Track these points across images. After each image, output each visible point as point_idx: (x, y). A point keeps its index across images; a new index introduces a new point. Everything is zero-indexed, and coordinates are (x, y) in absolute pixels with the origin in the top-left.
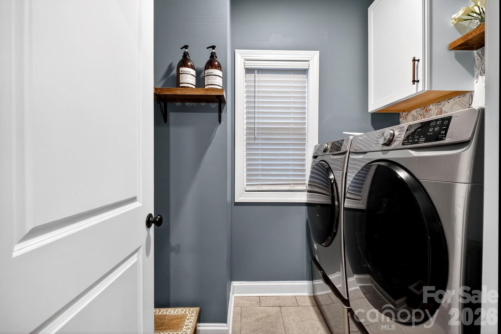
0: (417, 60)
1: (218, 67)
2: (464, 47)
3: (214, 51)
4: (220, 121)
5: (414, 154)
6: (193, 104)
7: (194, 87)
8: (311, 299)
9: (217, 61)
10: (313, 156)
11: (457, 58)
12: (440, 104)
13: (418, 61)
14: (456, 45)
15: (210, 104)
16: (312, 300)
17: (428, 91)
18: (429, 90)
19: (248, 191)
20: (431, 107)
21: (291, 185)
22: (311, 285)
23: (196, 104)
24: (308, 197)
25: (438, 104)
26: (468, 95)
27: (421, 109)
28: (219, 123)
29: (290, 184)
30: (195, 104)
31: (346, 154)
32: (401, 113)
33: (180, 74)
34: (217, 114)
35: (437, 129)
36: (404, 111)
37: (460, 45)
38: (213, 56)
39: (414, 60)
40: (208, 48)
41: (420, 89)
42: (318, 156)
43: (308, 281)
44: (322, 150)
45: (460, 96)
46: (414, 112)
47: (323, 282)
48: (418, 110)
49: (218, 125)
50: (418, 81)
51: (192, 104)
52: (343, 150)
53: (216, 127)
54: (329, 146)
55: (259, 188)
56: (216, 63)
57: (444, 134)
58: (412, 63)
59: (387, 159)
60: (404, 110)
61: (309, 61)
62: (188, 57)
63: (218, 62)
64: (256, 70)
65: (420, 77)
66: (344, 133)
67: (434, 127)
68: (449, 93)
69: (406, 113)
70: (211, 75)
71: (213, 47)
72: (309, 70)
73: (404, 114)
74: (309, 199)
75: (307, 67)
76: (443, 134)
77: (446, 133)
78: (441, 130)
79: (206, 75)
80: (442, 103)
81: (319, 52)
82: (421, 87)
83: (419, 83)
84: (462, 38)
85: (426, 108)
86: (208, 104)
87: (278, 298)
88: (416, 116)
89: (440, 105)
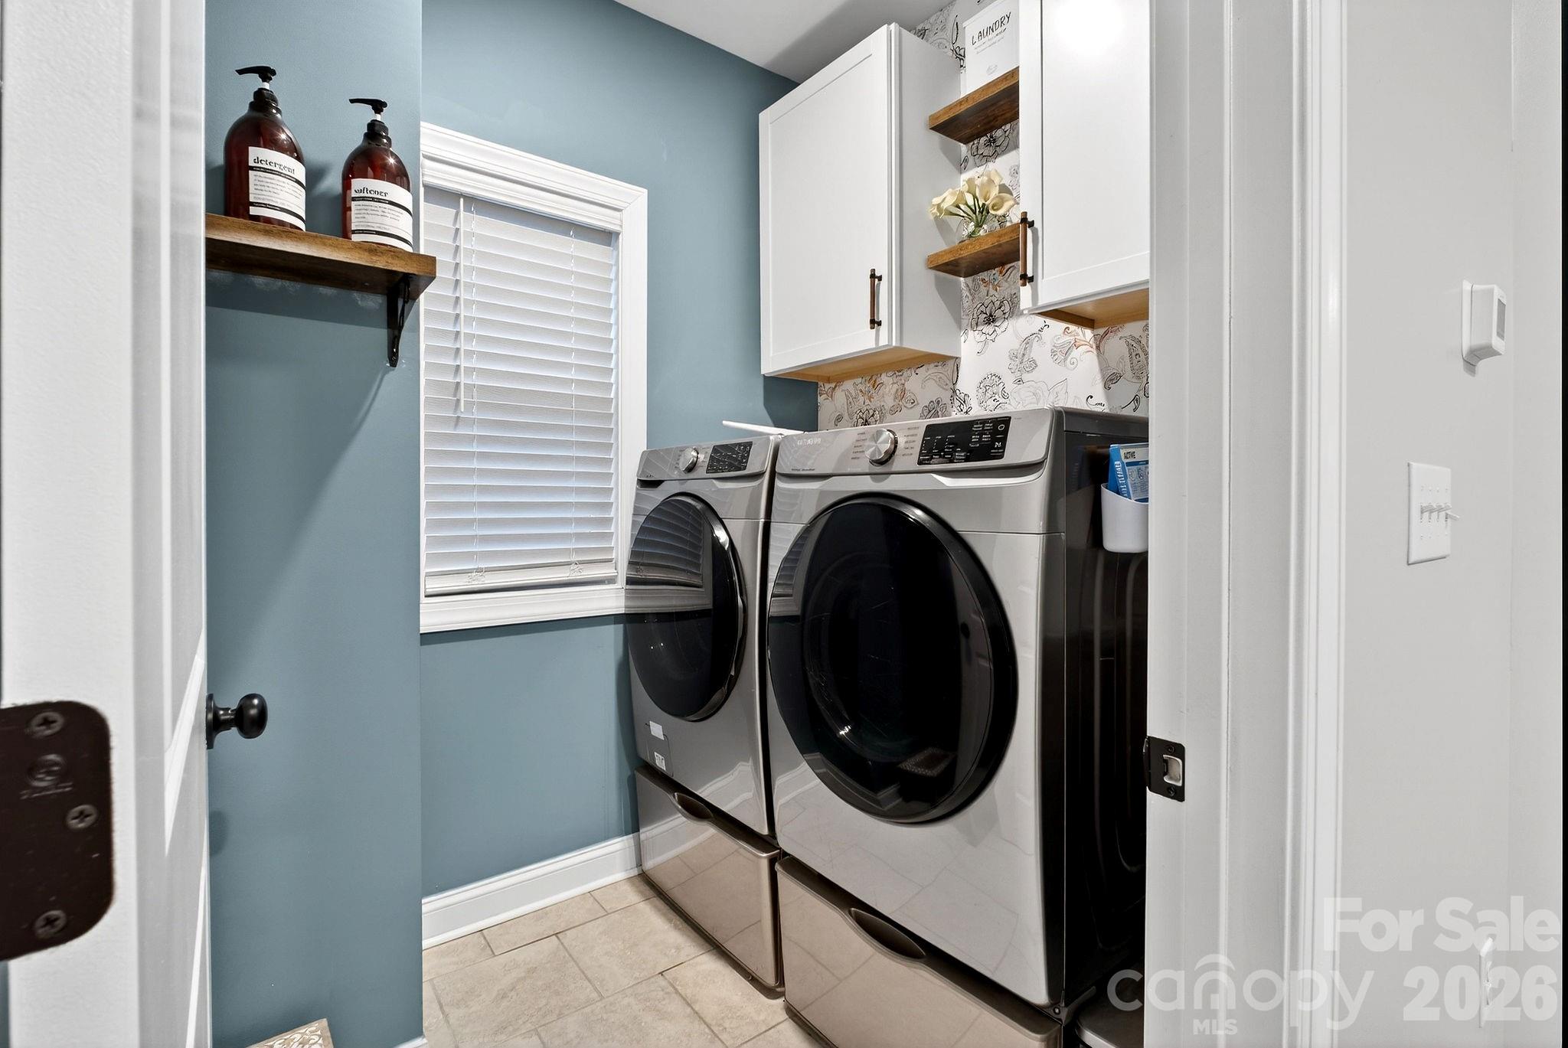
0: (877, 277)
1: (398, 176)
2: (950, 267)
3: (379, 117)
4: (393, 358)
5: (948, 482)
6: (287, 283)
7: (301, 225)
8: (633, 884)
9: (393, 154)
10: (638, 480)
11: (940, 285)
12: (900, 373)
13: (880, 278)
14: (940, 262)
15: (356, 295)
16: (637, 887)
17: (896, 347)
18: (898, 345)
19: (435, 593)
20: (884, 378)
21: (573, 567)
22: (629, 847)
23: (298, 286)
24: (627, 598)
25: (897, 374)
26: (951, 363)
27: (864, 380)
28: (388, 365)
29: (568, 564)
30: (293, 287)
31: (760, 478)
32: (821, 384)
33: (252, 168)
34: (382, 334)
35: (986, 438)
36: (829, 380)
37: (947, 264)
38: (375, 132)
39: (873, 276)
40: (353, 101)
41: (884, 341)
42: (662, 481)
43: (621, 839)
44: (683, 466)
45: (936, 364)
46: (848, 385)
47: (684, 819)
48: (859, 380)
49: (386, 372)
50: (879, 324)
51: (279, 283)
52: (752, 467)
53: (378, 380)
54: (701, 457)
55: (473, 583)
56: (391, 161)
57: (1000, 448)
58: (869, 280)
59: (892, 492)
60: (829, 378)
61: (622, 210)
62: (274, 111)
63: (396, 157)
64: (462, 200)
65: (883, 315)
66: (724, 422)
67: (981, 434)
68: (919, 354)
69: (833, 385)
70: (379, 201)
71: (378, 106)
72: (620, 236)
73: (828, 386)
74: (630, 604)
75: (616, 228)
76: (998, 448)
77: (1003, 447)
78: (994, 440)
79: (358, 195)
80: (906, 373)
81: (647, 193)
82: (886, 338)
83: (881, 327)
84: (950, 251)
85: (874, 379)
86: (344, 293)
87: (540, 914)
88: (854, 394)
89: (901, 375)
